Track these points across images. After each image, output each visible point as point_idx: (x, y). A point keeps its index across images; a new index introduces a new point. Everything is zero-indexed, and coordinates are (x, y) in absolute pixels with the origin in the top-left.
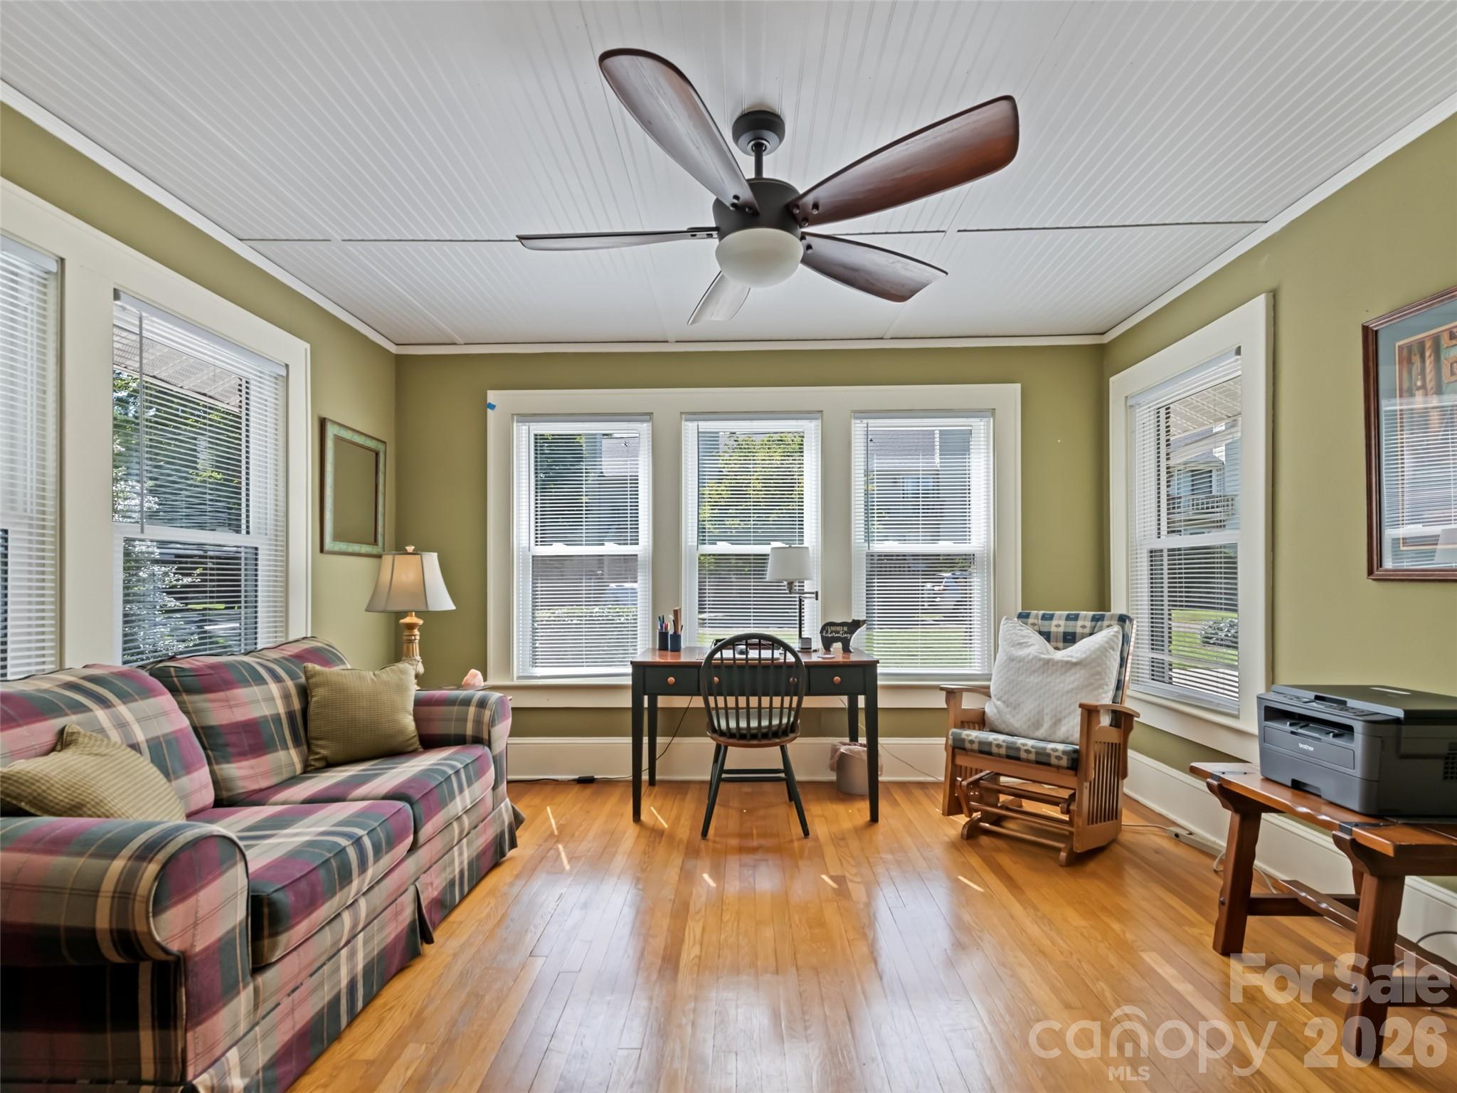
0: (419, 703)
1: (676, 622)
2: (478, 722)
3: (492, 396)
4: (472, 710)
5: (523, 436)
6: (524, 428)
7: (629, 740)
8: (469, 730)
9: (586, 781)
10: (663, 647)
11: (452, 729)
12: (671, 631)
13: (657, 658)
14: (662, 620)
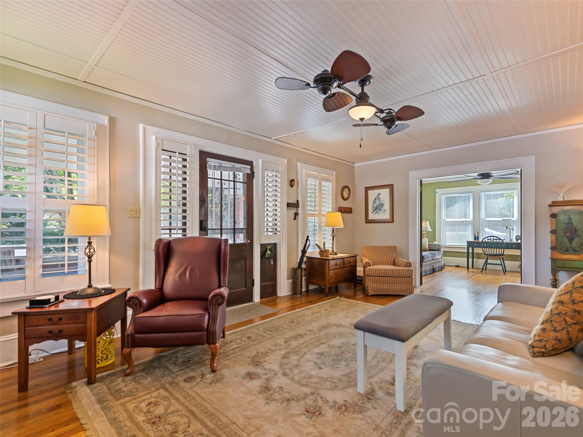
0: (429, 245)
1: (478, 235)
2: (438, 248)
3: (437, 190)
4: (437, 246)
5: (443, 197)
6: (444, 196)
7: (466, 259)
8: (437, 249)
9: (458, 266)
10: (475, 239)
11: (434, 249)
12: (477, 236)
13: (474, 241)
14: (475, 234)
